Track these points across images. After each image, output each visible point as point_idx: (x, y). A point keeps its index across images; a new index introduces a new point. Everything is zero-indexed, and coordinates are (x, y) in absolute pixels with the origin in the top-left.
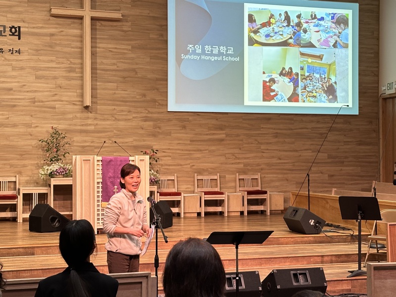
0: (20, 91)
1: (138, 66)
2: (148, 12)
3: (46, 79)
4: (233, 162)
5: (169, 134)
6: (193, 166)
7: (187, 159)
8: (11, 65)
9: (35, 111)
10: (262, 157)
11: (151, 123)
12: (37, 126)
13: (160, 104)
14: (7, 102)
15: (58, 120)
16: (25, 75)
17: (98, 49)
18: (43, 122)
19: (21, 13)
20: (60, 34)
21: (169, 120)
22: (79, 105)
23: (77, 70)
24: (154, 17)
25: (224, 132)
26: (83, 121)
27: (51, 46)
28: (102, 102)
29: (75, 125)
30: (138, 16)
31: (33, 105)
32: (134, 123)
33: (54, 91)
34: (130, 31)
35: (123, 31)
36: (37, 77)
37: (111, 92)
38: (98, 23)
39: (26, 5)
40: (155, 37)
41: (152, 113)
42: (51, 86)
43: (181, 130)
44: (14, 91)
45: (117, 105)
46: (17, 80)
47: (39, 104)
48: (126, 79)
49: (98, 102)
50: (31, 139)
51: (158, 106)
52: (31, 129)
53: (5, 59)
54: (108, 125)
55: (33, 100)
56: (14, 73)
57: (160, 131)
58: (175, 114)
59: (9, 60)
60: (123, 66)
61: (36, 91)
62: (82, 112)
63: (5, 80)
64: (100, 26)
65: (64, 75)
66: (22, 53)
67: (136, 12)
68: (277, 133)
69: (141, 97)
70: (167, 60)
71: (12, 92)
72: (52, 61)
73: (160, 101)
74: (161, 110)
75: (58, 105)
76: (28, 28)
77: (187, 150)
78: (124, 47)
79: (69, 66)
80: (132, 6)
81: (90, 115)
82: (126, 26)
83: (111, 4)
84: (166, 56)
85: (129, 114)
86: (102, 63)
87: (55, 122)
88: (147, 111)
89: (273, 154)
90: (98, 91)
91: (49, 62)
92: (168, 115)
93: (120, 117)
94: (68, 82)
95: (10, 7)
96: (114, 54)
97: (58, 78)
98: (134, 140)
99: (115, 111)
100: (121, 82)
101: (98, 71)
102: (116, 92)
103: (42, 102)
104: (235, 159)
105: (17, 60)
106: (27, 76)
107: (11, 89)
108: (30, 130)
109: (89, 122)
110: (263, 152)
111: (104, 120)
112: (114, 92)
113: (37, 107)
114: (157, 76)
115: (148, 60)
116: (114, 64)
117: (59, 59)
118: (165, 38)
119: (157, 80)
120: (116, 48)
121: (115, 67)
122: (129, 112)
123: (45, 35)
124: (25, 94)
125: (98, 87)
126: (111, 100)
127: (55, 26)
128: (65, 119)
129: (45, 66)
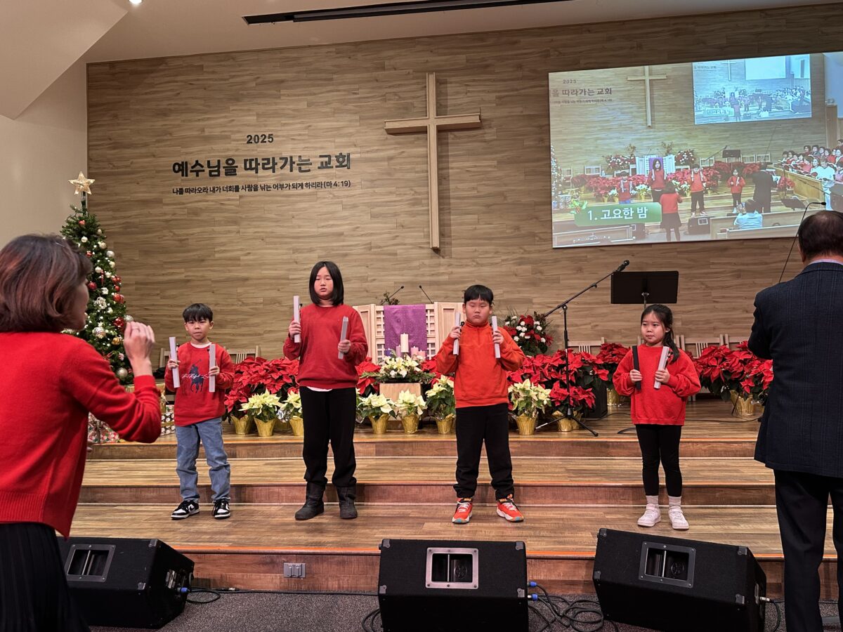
0: (352, 236)
1: (507, 188)
2: (521, 109)
3: (385, 217)
5: (557, 281)
6: (597, 325)
7: (586, 316)
8: (341, 203)
9: (372, 260)
10: (715, 310)
11: (528, 267)
12: (374, 280)
13: (540, 238)
14: (337, 250)
15: (400, 269)
16: (357, 214)
17: (450, 171)
18: (382, 273)
19: (351, 135)
20: (401, 156)
21: (556, 261)
22: (427, 248)
23: (423, 201)
24: (529, 115)
26: (432, 269)
27: (389, 174)
28: (458, 241)
29: (423, 275)
30: (507, 117)
31: (368, 252)
32: (504, 269)
33: (395, 233)
34: (495, 140)
35: (485, 141)
36: (373, 216)
37: (470, 227)
38: (450, 136)
39: (358, 124)
40: (531, 143)
41: (529, 252)
42: (391, 225)
43: (575, 274)
44: (346, 236)
45: (479, 245)
46: (348, 222)
47: (375, 250)
48: (492, 207)
49: (453, 242)
50: (367, 297)
51: (538, 241)
52: (367, 284)
53: (334, 196)
54: (468, 273)
55: (369, 247)
56: (346, 213)
57: (543, 277)
58: (564, 251)
59: (338, 197)
60: (484, 190)
61: (371, 234)
62: (432, 257)
63: (335, 223)
64: (453, 139)
65: (407, 210)
66: (355, 186)
67: (503, 112)
68: (739, 270)
69: (513, 230)
71: (342, 237)
72: (391, 193)
73: (541, 235)
74: (544, 247)
75: (399, 250)
76: (360, 153)
77: (585, 303)
78: (487, 163)
79: (414, 197)
80: (497, 105)
81: (442, 260)
82: (490, 134)
83: (469, 107)
84: (548, 169)
85: (496, 256)
86: (457, 189)
87: (397, 272)
88: (522, 251)
89: (734, 304)
90: (453, 228)
91: (387, 195)
92: (554, 254)
93: (484, 261)
94: (413, 219)
95: (338, 129)
96: (473, 174)
97: (399, 215)
98: (504, 292)
99: (476, 254)
100: (484, 213)
101: (452, 201)
102: (478, 227)
103: (380, 247)
105: (348, 196)
106: (360, 216)
107: (341, 234)
108: (365, 285)
109: (442, 270)
110: (715, 302)
111: (462, 266)
112: (474, 226)
113: (375, 254)
114: (536, 200)
115: (522, 177)
116: (474, 189)
117: (401, 190)
118: (548, 144)
119: (536, 204)
120: (475, 166)
121: (474, 193)
122: (497, 253)
123: (382, 160)
124: (360, 238)
125: (452, 222)
126: (470, 239)
127: (393, 146)
128: (410, 269)
129: (383, 200)
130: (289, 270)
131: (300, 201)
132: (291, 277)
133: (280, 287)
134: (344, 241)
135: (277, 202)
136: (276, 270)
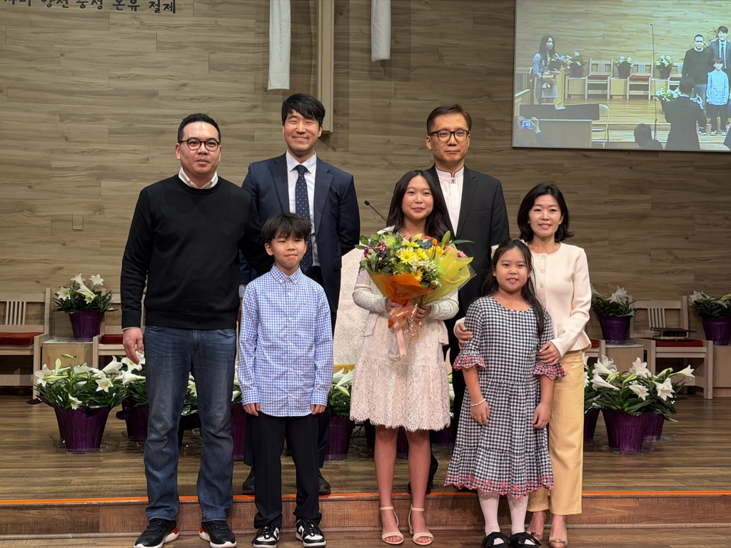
0: (174, 98)
1: (443, 41)
3: (233, 70)
4: (668, 269)
5: (516, 200)
8: (156, 37)
13: (494, 130)
14: (145, 122)
16: (185, 61)
17: (351, 1)
21: (517, 168)
25: (648, 197)
33: (251, 100)
36: (213, 67)
37: (381, 101)
41: (475, 151)
42: (243, 86)
44: (162, 98)
45: (394, 133)
46: (167, 73)
49: (351, 124)
51: (489, 135)
53: (143, 23)
56: (162, 57)
58: (531, 154)
59: (150, 27)
61: (209, 99)
63: (142, 73)
66: (180, 9)
70: (514, 27)
71: (156, 100)
72: (246, 29)
73: (494, 124)
75: (258, 131)
81: (331, 154)
85: (421, 153)
86: (361, 35)
90: (351, 99)
92: (513, 156)
97: (261, 69)
101: (352, 54)
102: (394, 102)
103: (224, 123)
104: (672, 262)
105: (168, 27)
106: (189, 64)
107: (153, 94)
112: (388, 101)
114: (489, 65)
115: (469, 26)
117: (263, 25)
119: (489, 72)
122: (421, 149)
125: (351, 90)
126: (380, 122)
129: (232, 40)
130: (52, 151)
131: (76, 27)
132: (54, 164)
133: (33, 181)
134: (158, 107)
135: (31, 24)
136: (26, 149)
